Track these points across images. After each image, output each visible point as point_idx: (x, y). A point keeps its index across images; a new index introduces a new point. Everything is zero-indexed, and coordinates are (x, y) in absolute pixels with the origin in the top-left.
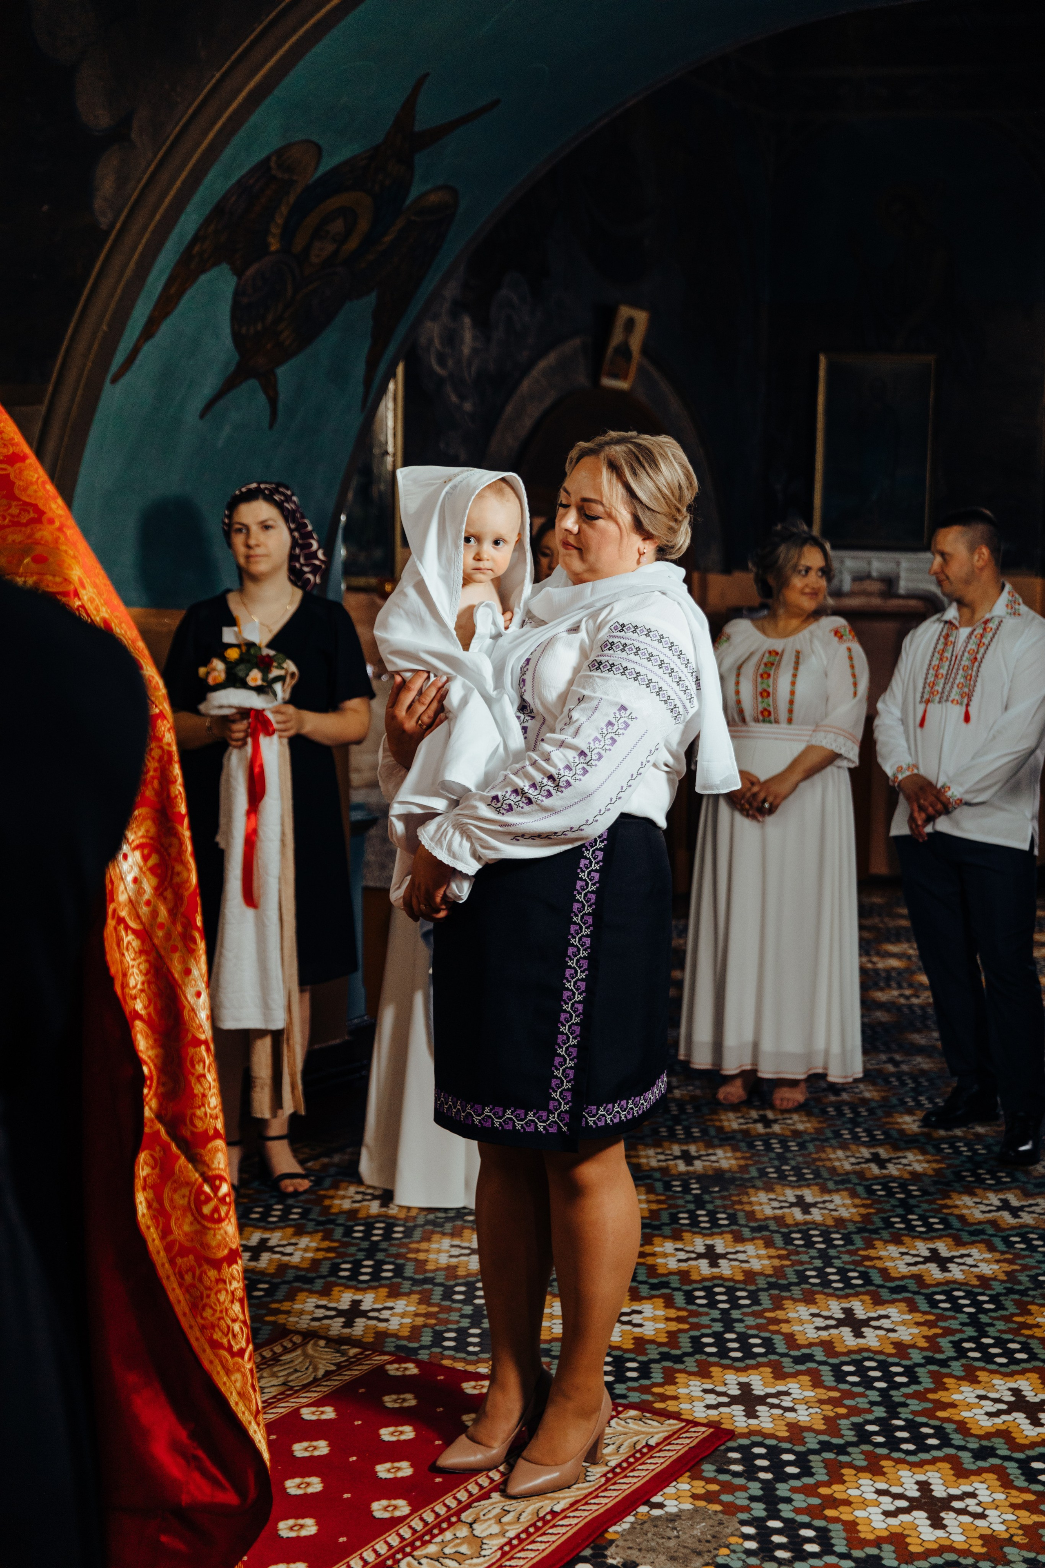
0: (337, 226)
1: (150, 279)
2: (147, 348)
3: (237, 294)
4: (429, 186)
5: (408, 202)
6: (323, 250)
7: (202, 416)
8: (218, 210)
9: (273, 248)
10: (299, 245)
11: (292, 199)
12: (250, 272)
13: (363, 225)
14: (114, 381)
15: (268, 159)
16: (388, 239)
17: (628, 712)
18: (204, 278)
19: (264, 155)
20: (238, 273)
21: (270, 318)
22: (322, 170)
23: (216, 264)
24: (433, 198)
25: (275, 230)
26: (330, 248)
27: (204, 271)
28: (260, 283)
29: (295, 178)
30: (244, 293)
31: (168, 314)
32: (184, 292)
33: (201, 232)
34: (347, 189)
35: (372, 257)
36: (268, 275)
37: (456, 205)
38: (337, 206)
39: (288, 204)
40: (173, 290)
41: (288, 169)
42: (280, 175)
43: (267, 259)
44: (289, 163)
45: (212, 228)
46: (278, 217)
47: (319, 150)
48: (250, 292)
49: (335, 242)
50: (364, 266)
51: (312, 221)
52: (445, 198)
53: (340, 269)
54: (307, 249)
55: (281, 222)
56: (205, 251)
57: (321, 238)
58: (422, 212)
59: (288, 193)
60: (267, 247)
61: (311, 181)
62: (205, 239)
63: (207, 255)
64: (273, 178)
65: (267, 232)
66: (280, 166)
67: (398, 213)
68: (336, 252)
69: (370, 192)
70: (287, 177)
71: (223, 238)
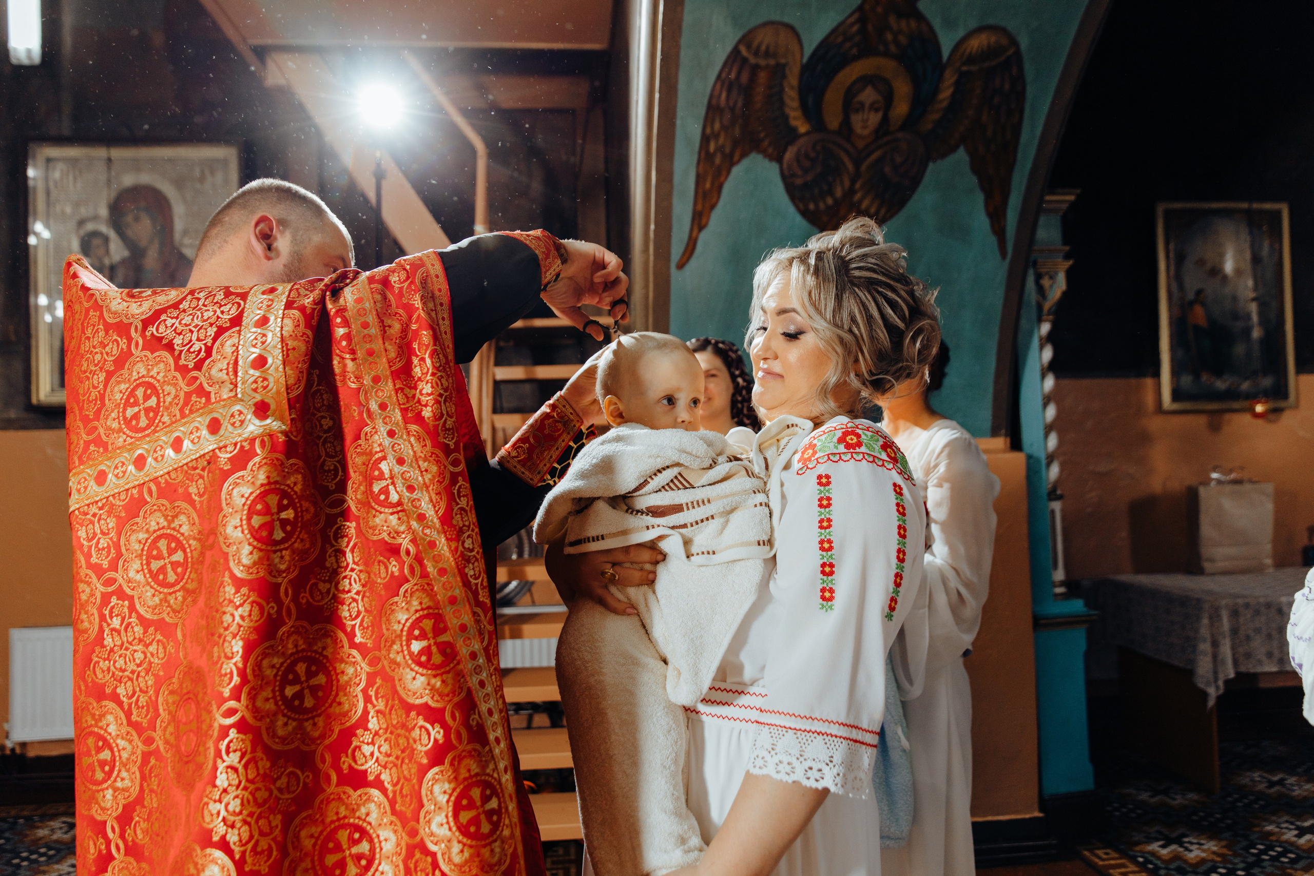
0: (869, 95)
1: (677, 178)
3: (784, 177)
4: (961, 33)
5: (946, 53)
6: (866, 121)
8: (713, 109)
9: (802, 130)
10: (833, 121)
11: (795, 81)
12: (789, 155)
13: (903, 88)
15: (735, 52)
16: (945, 95)
18: (737, 170)
19: (729, 49)
20: (778, 159)
21: (839, 193)
22: (809, 46)
23: (744, 155)
24: (977, 44)
25: (792, 113)
26: (874, 119)
27: (733, 164)
28: (807, 164)
29: (783, 61)
30: (793, 175)
31: (713, 207)
32: (720, 187)
33: (708, 131)
34: (856, 58)
35: (935, 116)
36: (812, 155)
37: (1014, 42)
38: (854, 77)
39: (792, 88)
40: (708, 185)
41: (767, 54)
42: (763, 62)
43: (802, 141)
44: (763, 48)
45: (717, 126)
46: (788, 101)
47: (791, 28)
48: (800, 173)
49: (877, 110)
50: (930, 126)
51: (833, 98)
52: (993, 39)
53: (900, 135)
54: (846, 124)
55: (795, 104)
56: (723, 146)
57: (857, 111)
58: (971, 60)
59: (784, 77)
60: (794, 130)
61: (805, 60)
62: (716, 136)
63: (728, 150)
64: (755, 68)
65: (786, 118)
66: (756, 54)
67: (940, 68)
68: (885, 120)
69: (886, 54)
70: (772, 62)
71: (737, 131)
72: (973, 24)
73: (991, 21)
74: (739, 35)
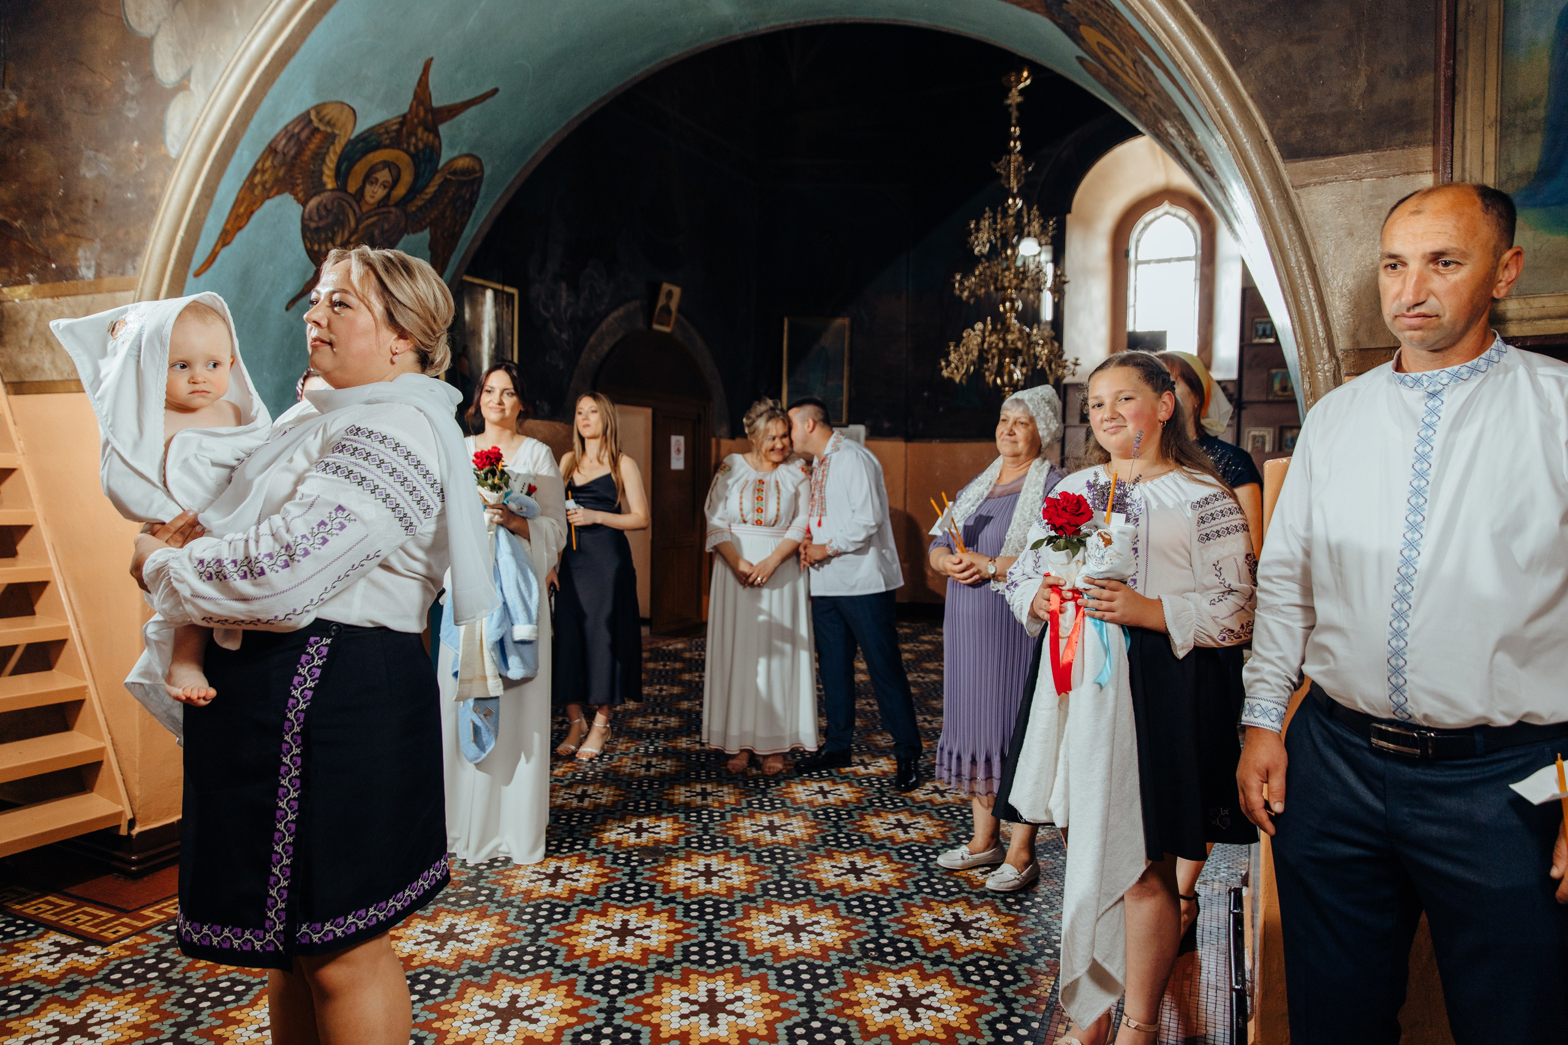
0: (384, 175)
1: (218, 197)
2: (224, 253)
3: (303, 219)
4: (456, 154)
5: (442, 163)
6: (375, 193)
7: (287, 309)
8: (271, 150)
9: (330, 186)
10: (352, 187)
11: (339, 149)
12: (313, 203)
13: (407, 178)
14: (197, 275)
15: (308, 113)
16: (431, 190)
17: (346, 513)
18: (268, 203)
19: (303, 109)
20: (304, 203)
21: (338, 241)
22: (359, 130)
23: (278, 193)
24: (462, 163)
25: (327, 172)
26: (380, 193)
27: (269, 198)
28: (324, 213)
29: (337, 132)
30: (311, 219)
31: (240, 228)
32: (252, 212)
33: (259, 166)
34: (386, 147)
35: (420, 203)
36: (329, 207)
37: (482, 170)
38: (380, 159)
39: (335, 152)
40: (242, 210)
41: (329, 123)
42: (322, 128)
43: (327, 194)
44: (327, 118)
45: (268, 164)
46: (327, 160)
47: (354, 111)
48: (316, 219)
49: (385, 187)
50: (414, 209)
51: (360, 168)
52: (472, 163)
53: (393, 209)
54: (361, 191)
55: (332, 166)
56: (266, 182)
57: (372, 183)
58: (454, 173)
59: (333, 143)
60: (324, 185)
61: (353, 137)
62: (264, 172)
63: (268, 186)
64: (317, 130)
65: (322, 173)
66: (320, 120)
67: (435, 171)
68: (388, 196)
69: (407, 152)
70: (329, 130)
71: (281, 173)
72: (465, 150)
73: (475, 153)
74: (315, 102)
